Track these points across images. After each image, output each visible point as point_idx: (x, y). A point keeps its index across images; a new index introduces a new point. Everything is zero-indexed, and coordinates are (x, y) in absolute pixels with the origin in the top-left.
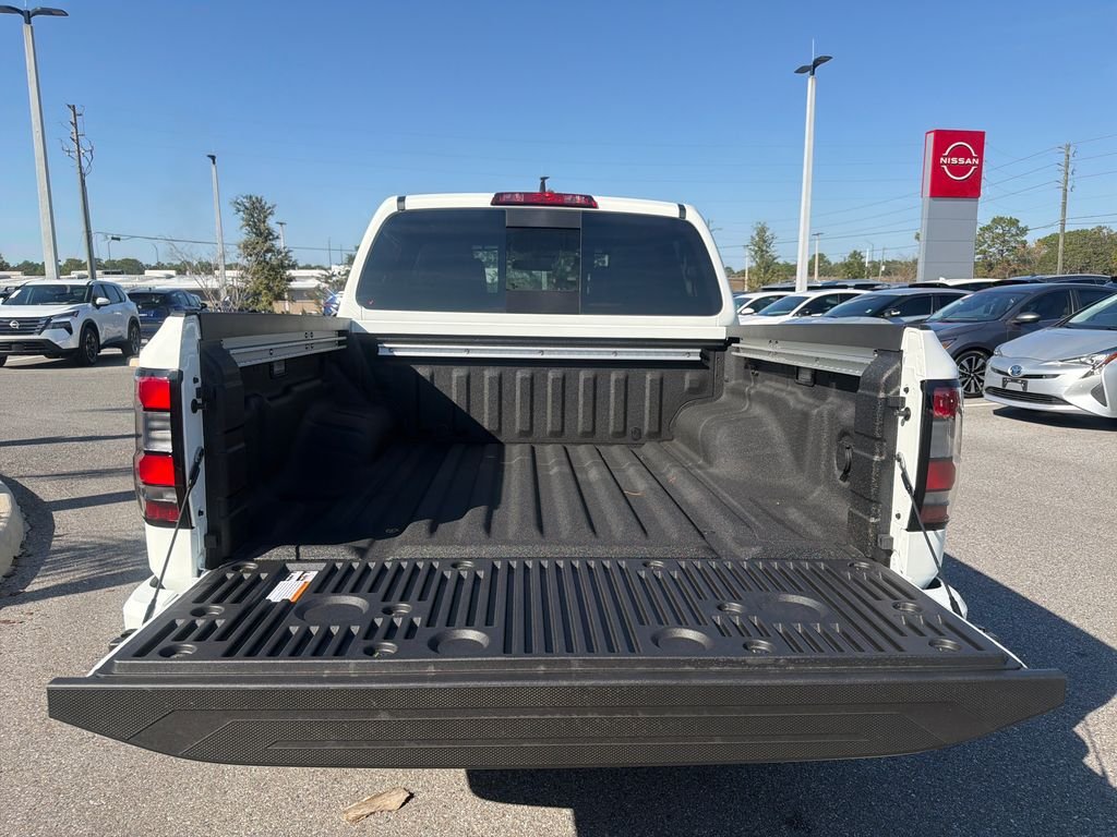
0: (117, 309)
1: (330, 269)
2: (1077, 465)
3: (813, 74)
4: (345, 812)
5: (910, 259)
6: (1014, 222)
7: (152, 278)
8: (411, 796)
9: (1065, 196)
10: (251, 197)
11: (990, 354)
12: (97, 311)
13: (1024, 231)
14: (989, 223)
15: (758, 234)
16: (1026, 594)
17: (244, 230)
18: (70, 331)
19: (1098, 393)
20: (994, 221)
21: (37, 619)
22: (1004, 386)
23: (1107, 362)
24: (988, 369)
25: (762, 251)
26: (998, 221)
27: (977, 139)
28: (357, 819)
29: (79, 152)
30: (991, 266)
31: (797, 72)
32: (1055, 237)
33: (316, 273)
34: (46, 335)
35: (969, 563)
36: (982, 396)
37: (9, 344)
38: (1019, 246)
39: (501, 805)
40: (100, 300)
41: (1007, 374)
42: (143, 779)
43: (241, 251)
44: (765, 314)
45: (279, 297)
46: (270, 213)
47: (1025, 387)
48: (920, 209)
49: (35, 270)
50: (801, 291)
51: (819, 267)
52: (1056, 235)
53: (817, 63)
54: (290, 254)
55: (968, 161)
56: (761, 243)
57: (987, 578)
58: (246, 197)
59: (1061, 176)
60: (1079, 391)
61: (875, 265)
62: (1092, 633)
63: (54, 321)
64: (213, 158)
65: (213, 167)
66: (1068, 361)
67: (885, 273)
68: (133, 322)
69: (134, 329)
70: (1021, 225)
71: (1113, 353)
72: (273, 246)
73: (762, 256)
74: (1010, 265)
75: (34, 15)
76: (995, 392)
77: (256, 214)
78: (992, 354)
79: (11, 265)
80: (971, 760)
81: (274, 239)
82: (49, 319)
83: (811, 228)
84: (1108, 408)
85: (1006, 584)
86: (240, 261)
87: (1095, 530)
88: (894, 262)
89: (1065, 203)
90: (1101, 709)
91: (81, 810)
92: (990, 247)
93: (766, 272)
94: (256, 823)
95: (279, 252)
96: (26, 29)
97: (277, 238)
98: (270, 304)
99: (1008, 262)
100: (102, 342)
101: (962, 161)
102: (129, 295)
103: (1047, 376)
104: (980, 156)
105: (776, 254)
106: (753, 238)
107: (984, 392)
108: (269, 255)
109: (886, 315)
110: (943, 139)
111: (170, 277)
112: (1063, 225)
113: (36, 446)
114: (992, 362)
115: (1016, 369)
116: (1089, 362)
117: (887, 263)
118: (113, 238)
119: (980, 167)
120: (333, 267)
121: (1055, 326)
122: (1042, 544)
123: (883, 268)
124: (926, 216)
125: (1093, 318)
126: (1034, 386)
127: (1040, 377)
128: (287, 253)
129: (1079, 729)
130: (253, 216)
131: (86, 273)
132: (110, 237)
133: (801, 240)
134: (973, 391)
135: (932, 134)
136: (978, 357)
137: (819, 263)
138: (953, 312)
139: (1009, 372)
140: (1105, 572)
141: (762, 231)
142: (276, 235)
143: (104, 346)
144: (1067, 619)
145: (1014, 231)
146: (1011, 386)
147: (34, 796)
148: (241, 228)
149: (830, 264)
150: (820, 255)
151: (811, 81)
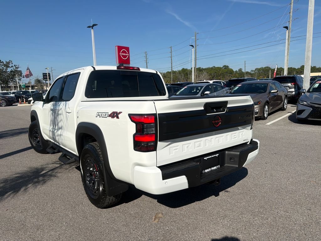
3: (92, 28)
9: (147, 64)
27: (127, 49)
31: (88, 27)
53: (94, 25)
55: (126, 54)
59: (145, 60)
89: (147, 66)
101: (125, 54)
104: (129, 53)
110: (120, 48)
119: (129, 56)
135: (117, 47)
151: (92, 30)
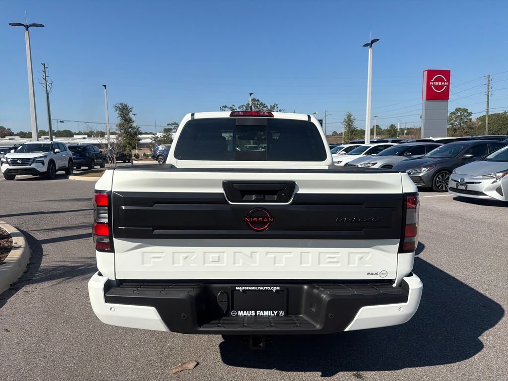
0: (64, 154)
1: (156, 134)
2: (489, 223)
3: (371, 47)
4: (171, 370)
5: (418, 127)
6: (466, 110)
7: (77, 139)
8: (198, 364)
9: (488, 99)
10: (122, 104)
11: (451, 173)
12: (55, 155)
13: (470, 114)
14: (454, 111)
15: (347, 117)
16: (462, 280)
17: (119, 118)
18: (43, 164)
19: (499, 190)
20: (456, 110)
21: (39, 290)
22: (457, 187)
23: (503, 176)
24: (450, 179)
25: (350, 125)
26: (458, 110)
27: (447, 74)
28: (176, 373)
29: (46, 84)
30: (455, 130)
31: (364, 46)
32: (484, 117)
33: (150, 136)
34: (33, 166)
35: (438, 267)
36: (448, 191)
37: (17, 170)
38: (469, 121)
39: (235, 368)
40: (56, 150)
41: (458, 182)
42: (88, 356)
43: (117, 128)
44: (351, 154)
45: (134, 148)
46: (130, 111)
47: (466, 188)
48: (422, 105)
49: (25, 135)
50: (367, 144)
51: (376, 131)
52: (485, 116)
53: (373, 42)
54: (139, 129)
55: (443, 83)
56: (349, 121)
57: (445, 273)
58: (120, 104)
59: (486, 90)
60: (490, 189)
61: (402, 130)
62: (490, 297)
63: (37, 160)
64: (105, 86)
65: (105, 90)
66: (486, 176)
67: (407, 134)
68: (70, 159)
69: (71, 163)
70: (469, 111)
71: (505, 172)
72: (132, 125)
73: (349, 127)
74: (464, 129)
75: (30, 27)
76: (453, 190)
77: (124, 111)
78: (452, 173)
79: (15, 133)
80: (433, 350)
81: (132, 122)
82: (34, 159)
83: (371, 114)
84: (504, 197)
85: (453, 276)
86: (117, 132)
87: (494, 252)
88: (411, 128)
89: (488, 102)
90: (491, 329)
91: (64, 368)
92: (454, 121)
93: (351, 134)
94: (135, 374)
95: (134, 128)
96: (26, 33)
97: (134, 122)
98: (130, 151)
99: (463, 128)
100: (57, 168)
101: (440, 83)
102: (69, 147)
103: (476, 183)
104: (448, 81)
105: (356, 126)
106: (345, 119)
107: (448, 190)
108: (130, 129)
109: (405, 154)
110: (431, 74)
111: (84, 138)
112: (488, 111)
113: (32, 216)
114: (452, 176)
115: (462, 180)
116: (495, 176)
117: (408, 129)
118: (60, 122)
119: (448, 86)
120: (157, 133)
121: (480, 160)
122: (470, 258)
123: (406, 132)
124: (424, 109)
125: (497, 156)
126: (470, 187)
127: (473, 183)
128: (138, 128)
129: (480, 338)
130: (123, 112)
131: (48, 137)
132: (59, 121)
133: (367, 120)
134: (444, 189)
135: (426, 72)
136: (446, 174)
137: (376, 129)
138: (435, 153)
139: (459, 181)
140: (497, 271)
141: (349, 116)
142: (133, 120)
143: (58, 170)
144: (479, 291)
145: (466, 114)
146: (460, 187)
147: (44, 363)
148: (118, 117)
149: (381, 129)
150: (376, 126)
151: (370, 50)
